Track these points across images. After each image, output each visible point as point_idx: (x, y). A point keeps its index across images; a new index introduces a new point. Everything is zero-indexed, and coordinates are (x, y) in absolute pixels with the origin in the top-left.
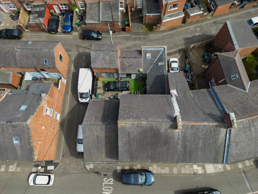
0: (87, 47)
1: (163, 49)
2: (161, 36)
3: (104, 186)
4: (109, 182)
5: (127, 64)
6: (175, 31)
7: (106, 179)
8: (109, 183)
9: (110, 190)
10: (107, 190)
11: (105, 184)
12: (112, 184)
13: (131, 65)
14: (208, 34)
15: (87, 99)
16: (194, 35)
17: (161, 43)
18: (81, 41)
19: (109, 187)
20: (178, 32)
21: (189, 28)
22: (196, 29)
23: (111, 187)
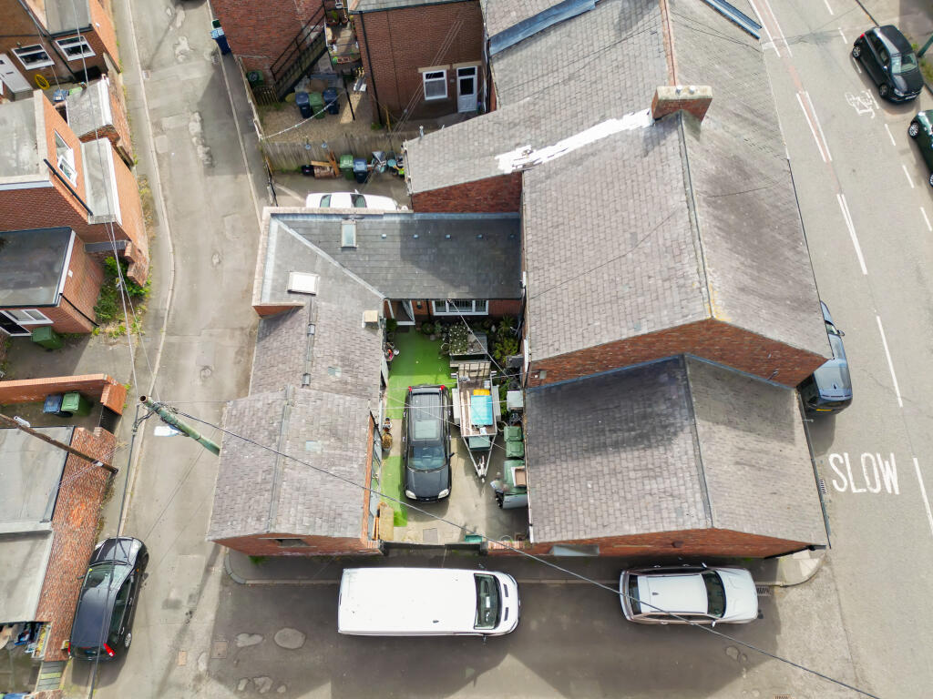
0: (179, 626)
1: (275, 224)
2: (178, 258)
3: (865, 490)
4: (842, 468)
5: (338, 375)
6: (163, 203)
7: (834, 482)
8: (849, 468)
9: (874, 464)
10: (877, 476)
11: (857, 487)
12: (849, 456)
13: (343, 359)
14: (200, 94)
15: (505, 586)
16: (194, 140)
17: (216, 261)
18: (128, 674)
19: (864, 470)
20: (167, 193)
21: (160, 152)
22: (169, 129)
23: (863, 460)
